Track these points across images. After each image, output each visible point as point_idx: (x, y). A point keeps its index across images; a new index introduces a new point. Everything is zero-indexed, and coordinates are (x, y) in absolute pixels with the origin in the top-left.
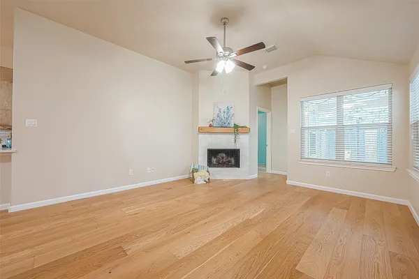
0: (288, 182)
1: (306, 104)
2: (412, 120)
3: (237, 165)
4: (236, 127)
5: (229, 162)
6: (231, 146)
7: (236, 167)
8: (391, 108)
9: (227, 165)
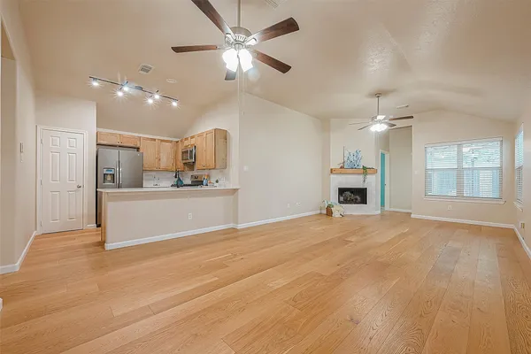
0: (412, 216)
1: (429, 150)
2: (517, 166)
3: (364, 201)
4: (364, 168)
5: (356, 199)
6: (360, 185)
7: (363, 203)
8: (501, 153)
9: (355, 202)
